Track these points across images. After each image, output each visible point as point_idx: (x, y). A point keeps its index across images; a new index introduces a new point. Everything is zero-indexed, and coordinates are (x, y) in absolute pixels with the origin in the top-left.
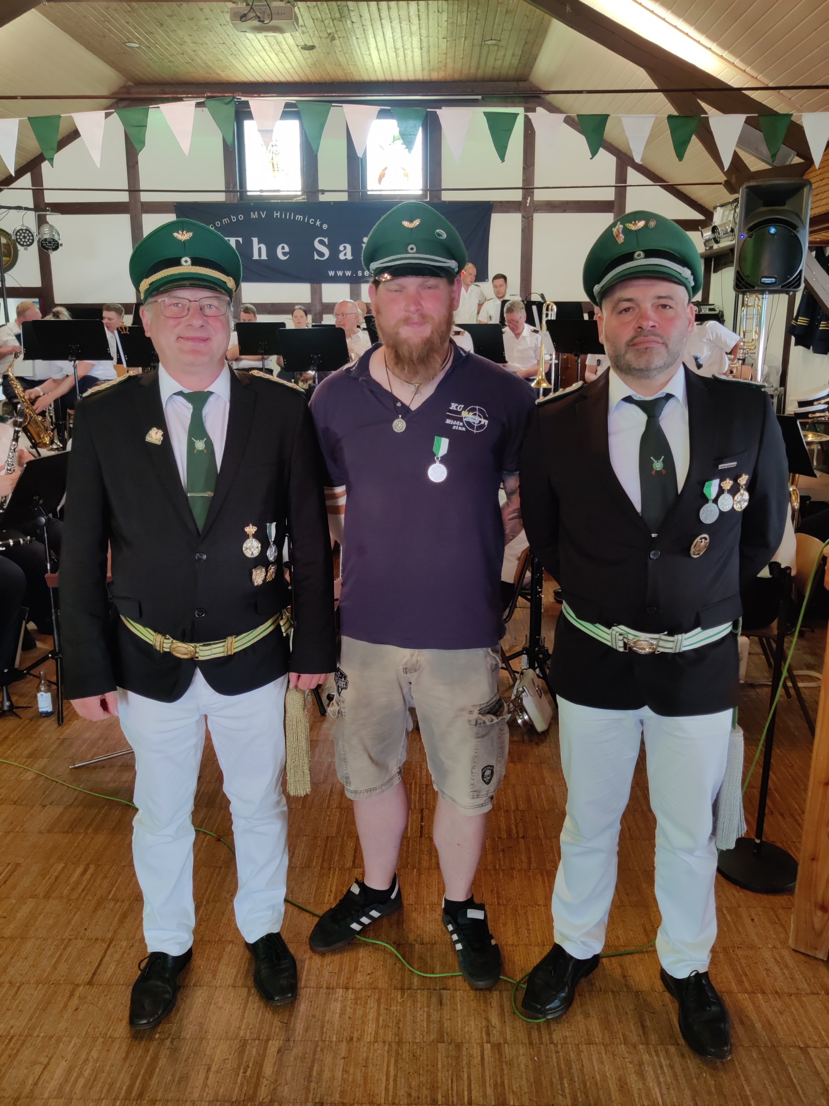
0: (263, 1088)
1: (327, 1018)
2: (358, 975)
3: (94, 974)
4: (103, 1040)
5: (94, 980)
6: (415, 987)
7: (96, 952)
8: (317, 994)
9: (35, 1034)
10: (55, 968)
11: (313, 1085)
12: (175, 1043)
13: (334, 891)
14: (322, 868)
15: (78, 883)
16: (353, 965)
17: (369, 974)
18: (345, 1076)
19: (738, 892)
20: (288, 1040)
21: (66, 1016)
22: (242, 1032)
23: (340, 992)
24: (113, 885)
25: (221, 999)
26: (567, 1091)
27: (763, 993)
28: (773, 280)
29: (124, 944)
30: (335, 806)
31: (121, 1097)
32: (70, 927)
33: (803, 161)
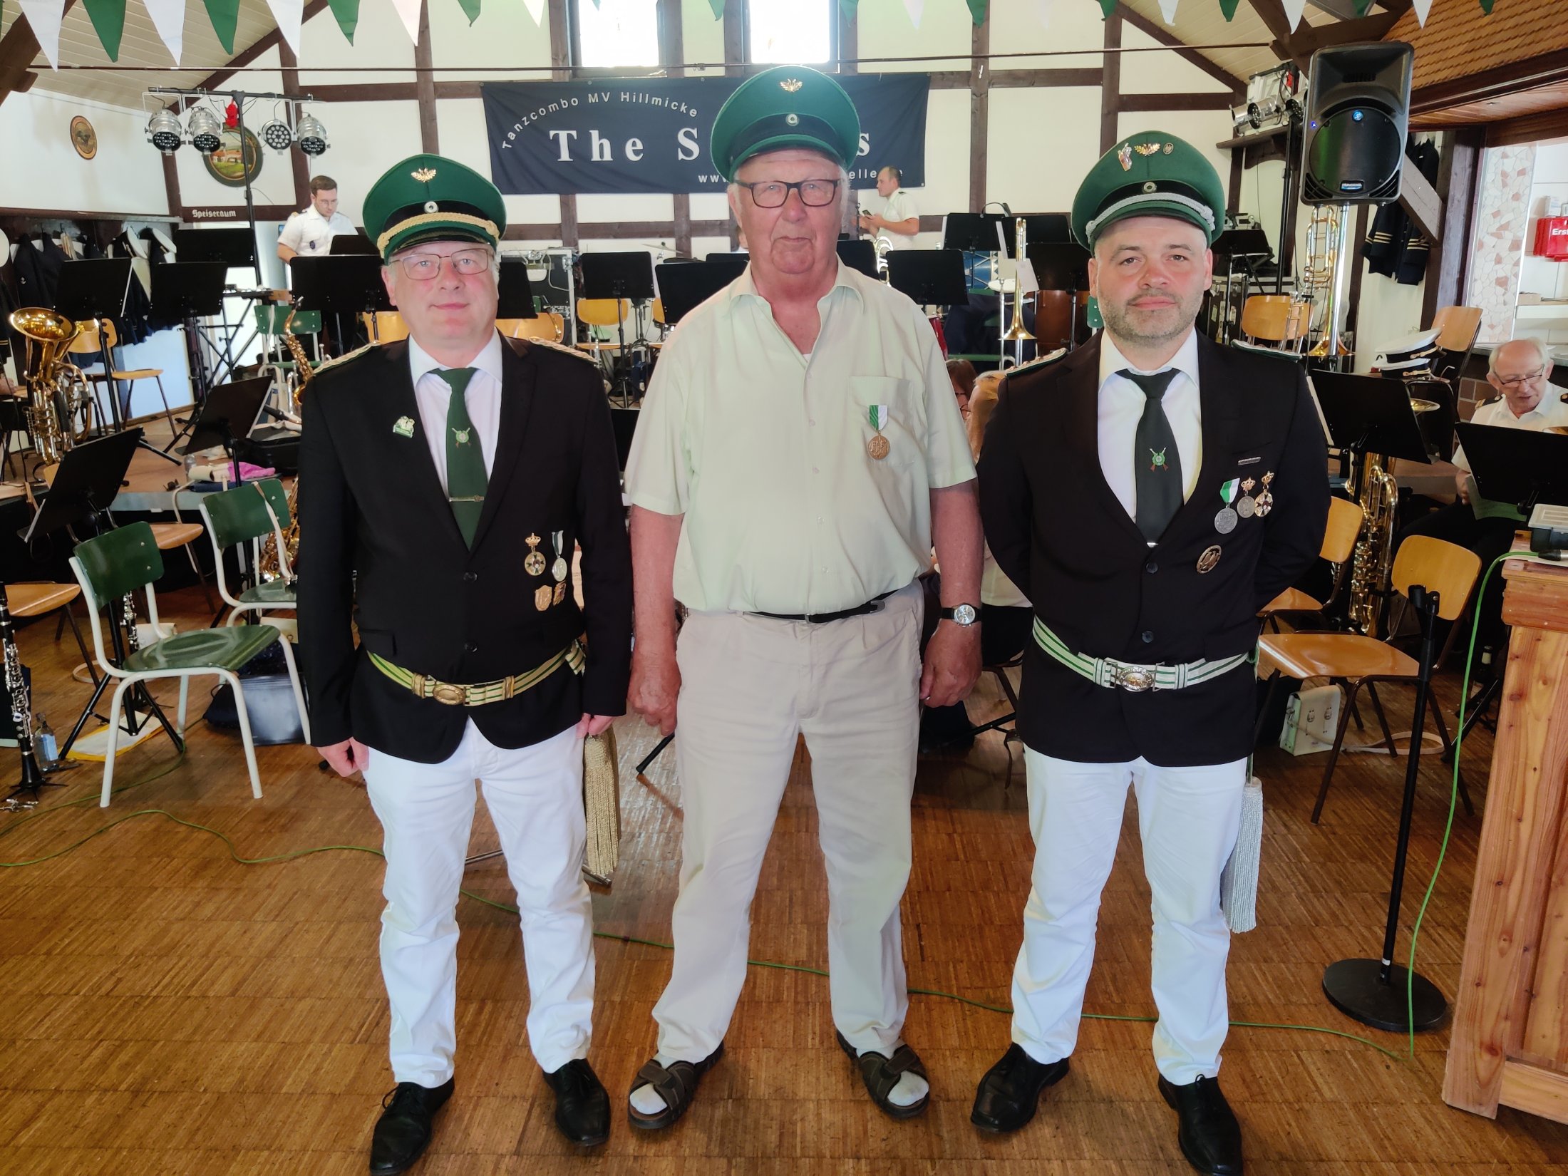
2: (871, 1140)
3: (520, 1141)
5: (522, 1150)
6: (948, 1157)
7: (516, 1115)
8: (820, 1165)
10: (467, 1132)
13: (818, 1032)
14: (796, 1003)
15: (474, 1024)
16: (861, 1128)
17: (884, 1140)
19: (1363, 1030)
23: (850, 1163)
27: (1415, 1161)
28: (1360, 185)
30: (799, 920)
32: (477, 1082)
33: (1385, 11)
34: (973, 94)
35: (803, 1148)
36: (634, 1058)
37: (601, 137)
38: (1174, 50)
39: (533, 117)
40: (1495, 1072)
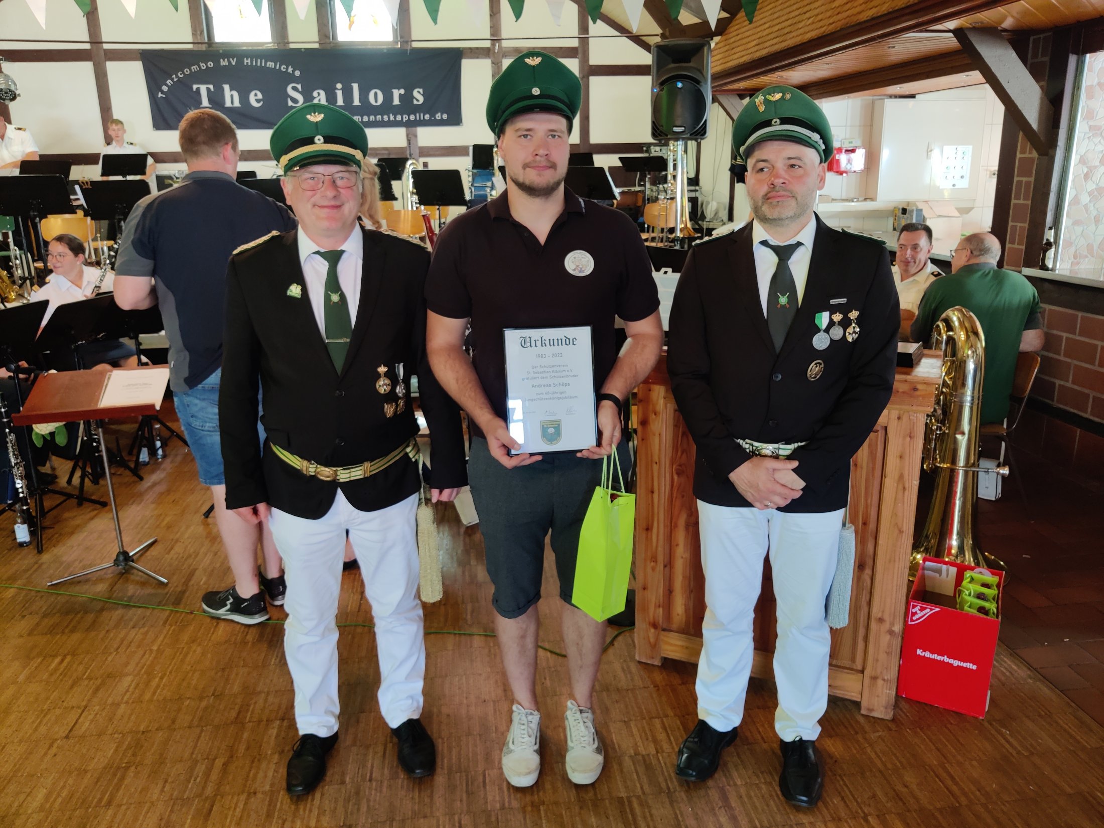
0: (209, 788)
1: (265, 740)
3: (70, 731)
4: (76, 773)
5: (70, 735)
7: (72, 717)
9: (20, 774)
10: (36, 729)
11: (249, 782)
12: (139, 768)
15: (56, 670)
18: (275, 774)
20: (232, 757)
21: (45, 760)
22: (194, 756)
23: (278, 722)
24: (88, 669)
25: (178, 737)
26: (446, 765)
27: (608, 690)
28: (683, 129)
29: (97, 708)
31: (92, 806)
32: (49, 701)
33: (728, 15)
34: (493, 63)
35: (251, 717)
36: (157, 679)
37: (231, 89)
38: (627, 37)
39: (180, 75)
40: (657, 639)
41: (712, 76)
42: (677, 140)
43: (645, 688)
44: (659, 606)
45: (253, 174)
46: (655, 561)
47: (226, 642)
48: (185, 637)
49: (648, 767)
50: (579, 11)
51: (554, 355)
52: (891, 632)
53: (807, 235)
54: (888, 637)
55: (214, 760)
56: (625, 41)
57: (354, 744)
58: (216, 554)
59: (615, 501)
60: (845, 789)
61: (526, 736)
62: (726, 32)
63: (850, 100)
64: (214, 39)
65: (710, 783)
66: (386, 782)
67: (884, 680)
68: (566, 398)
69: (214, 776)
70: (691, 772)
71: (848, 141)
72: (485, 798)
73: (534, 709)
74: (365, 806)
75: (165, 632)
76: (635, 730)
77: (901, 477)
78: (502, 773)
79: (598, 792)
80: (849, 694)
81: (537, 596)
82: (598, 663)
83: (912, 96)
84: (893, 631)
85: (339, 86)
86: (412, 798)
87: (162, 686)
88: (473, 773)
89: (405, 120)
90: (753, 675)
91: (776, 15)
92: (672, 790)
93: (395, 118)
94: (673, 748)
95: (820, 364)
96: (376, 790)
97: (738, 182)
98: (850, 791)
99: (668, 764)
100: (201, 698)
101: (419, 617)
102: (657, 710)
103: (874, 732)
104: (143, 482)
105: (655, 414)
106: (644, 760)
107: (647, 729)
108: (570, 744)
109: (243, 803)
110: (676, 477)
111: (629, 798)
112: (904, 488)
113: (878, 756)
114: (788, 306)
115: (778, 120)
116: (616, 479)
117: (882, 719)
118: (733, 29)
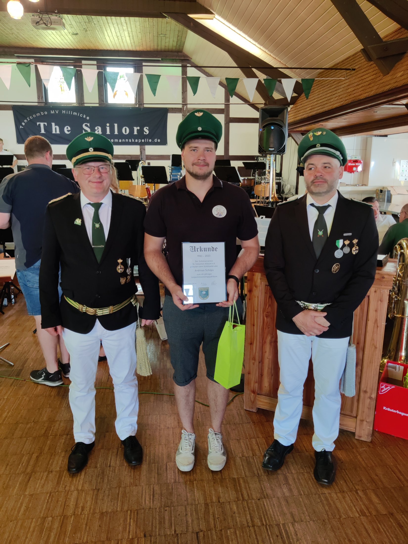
0: (29, 469)
1: (58, 445)
8: (55, 438)
11: (49, 466)
18: (62, 462)
20: (41, 453)
22: (22, 452)
25: (15, 442)
28: (274, 149)
33: (297, 95)
34: (183, 115)
35: (52, 433)
36: (6, 413)
37: (55, 125)
38: (248, 104)
39: (31, 118)
40: (255, 398)
41: (288, 124)
42: (270, 154)
43: (248, 423)
44: (256, 383)
45: (64, 166)
46: (255, 360)
47: (41, 395)
48: (21, 393)
49: (249, 463)
50: (225, 92)
51: (206, 256)
52: (370, 398)
53: (333, 202)
54: (369, 400)
55: (33, 453)
56: (247, 106)
57: (102, 448)
58: (38, 351)
59: (235, 328)
60: (347, 476)
61: (188, 446)
62: (296, 103)
63: (356, 137)
64: (48, 101)
65: (279, 472)
66: (117, 467)
67: (367, 422)
68: (211, 277)
69: (32, 462)
70: (270, 466)
71: (354, 157)
72: (167, 477)
73: (192, 432)
74: (107, 479)
75: (11, 389)
76: (242, 444)
77: (376, 321)
78: (175, 464)
79: (223, 475)
80: (350, 428)
81: (195, 375)
82: (225, 410)
83: (386, 136)
84: (372, 397)
85: (108, 125)
86: (130, 476)
87: (8, 416)
88: (161, 464)
89: (139, 142)
90: (302, 418)
91: (320, 95)
92: (260, 475)
93: (135, 141)
94: (261, 454)
95: (338, 265)
96: (112, 471)
97: (300, 175)
98: (349, 477)
99: (258, 462)
100: (27, 423)
101: (136, 384)
102: (254, 434)
103: (361, 448)
104: (5, 315)
105: (256, 287)
106: (247, 460)
107: (248, 443)
108: (210, 450)
109: (46, 476)
110: (265, 318)
111: (238, 478)
112: (378, 326)
113: (363, 460)
114: (323, 236)
115: (319, 145)
116: (235, 317)
117: (366, 442)
118: (299, 102)
